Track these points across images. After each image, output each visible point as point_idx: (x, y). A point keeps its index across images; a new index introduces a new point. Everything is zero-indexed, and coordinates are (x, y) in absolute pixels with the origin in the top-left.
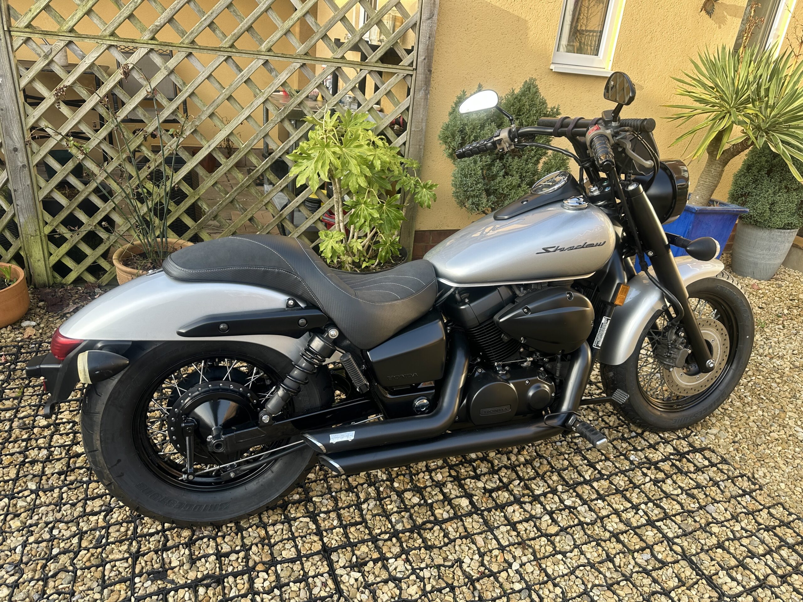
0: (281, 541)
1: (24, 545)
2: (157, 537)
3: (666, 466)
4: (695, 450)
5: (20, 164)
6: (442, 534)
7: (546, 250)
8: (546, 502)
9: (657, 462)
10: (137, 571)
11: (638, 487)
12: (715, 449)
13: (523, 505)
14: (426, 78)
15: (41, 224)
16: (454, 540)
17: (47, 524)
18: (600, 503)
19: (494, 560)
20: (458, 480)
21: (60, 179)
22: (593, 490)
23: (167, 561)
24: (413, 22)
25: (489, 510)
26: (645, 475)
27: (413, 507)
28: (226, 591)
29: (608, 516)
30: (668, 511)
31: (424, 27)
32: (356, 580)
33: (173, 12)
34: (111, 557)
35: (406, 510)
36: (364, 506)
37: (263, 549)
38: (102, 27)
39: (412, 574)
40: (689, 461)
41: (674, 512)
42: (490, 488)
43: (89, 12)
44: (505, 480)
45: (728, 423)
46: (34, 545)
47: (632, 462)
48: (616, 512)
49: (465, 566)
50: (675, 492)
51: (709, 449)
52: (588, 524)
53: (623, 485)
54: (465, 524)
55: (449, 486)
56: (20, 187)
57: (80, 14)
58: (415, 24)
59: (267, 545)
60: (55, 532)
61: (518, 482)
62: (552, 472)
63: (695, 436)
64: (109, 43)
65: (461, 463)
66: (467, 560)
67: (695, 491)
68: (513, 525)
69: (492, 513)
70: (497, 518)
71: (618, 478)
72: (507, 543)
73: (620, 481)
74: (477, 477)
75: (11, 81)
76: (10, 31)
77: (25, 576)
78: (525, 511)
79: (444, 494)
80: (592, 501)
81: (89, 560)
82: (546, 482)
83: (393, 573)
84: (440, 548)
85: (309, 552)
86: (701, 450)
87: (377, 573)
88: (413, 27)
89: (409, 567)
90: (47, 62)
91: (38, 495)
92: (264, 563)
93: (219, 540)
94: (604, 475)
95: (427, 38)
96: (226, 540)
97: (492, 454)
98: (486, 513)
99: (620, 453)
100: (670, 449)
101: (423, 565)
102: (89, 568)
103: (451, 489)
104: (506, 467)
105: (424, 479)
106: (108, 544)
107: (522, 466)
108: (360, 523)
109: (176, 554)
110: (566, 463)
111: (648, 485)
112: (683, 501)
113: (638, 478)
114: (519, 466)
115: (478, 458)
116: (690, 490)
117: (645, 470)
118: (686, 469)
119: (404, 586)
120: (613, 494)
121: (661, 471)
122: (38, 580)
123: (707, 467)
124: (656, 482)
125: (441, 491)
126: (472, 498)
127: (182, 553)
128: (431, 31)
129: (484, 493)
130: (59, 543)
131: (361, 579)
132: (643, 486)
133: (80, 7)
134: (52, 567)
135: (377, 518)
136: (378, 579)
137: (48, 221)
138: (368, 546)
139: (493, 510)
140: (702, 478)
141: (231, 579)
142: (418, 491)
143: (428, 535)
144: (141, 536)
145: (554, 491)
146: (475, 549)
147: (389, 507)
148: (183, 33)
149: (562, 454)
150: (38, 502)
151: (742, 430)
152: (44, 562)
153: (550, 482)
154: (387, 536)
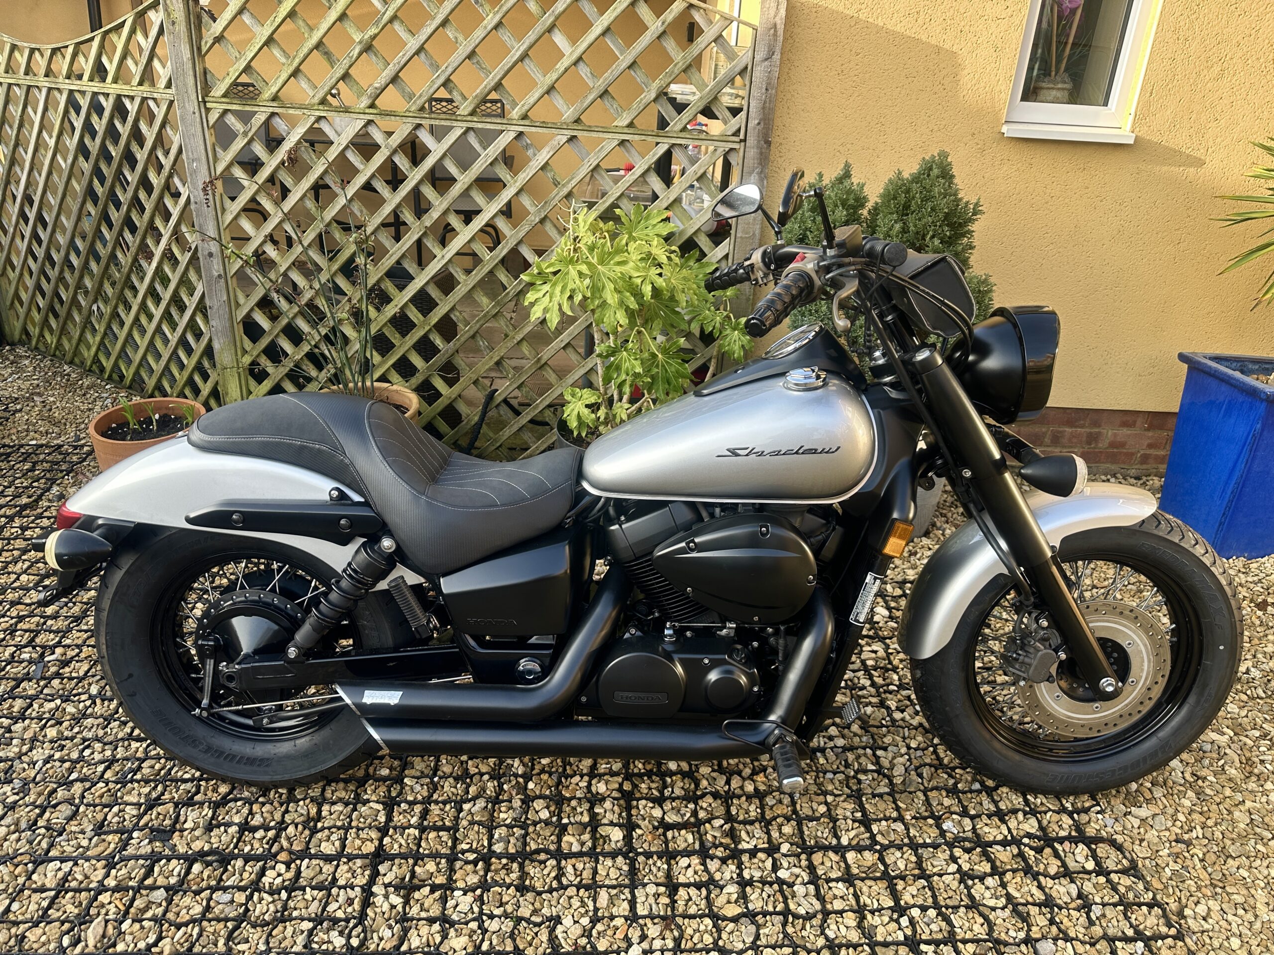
0: (329, 828)
1: (46, 762)
2: (188, 786)
3: (1003, 855)
4: (1080, 837)
5: (216, 274)
6: (553, 874)
7: (734, 453)
8: (748, 865)
9: (990, 844)
10: (142, 823)
11: (928, 878)
12: (1126, 845)
13: (708, 861)
14: (761, 153)
15: (239, 353)
16: (565, 888)
17: (84, 740)
18: (840, 888)
19: (610, 932)
20: (627, 799)
21: (261, 295)
22: (842, 864)
23: (182, 819)
24: (741, 66)
25: (648, 855)
26: (954, 859)
27: (535, 824)
28: (224, 877)
29: (841, 913)
30: (958, 930)
31: (759, 73)
32: (393, 907)
33: (398, 67)
34: (126, 798)
35: (524, 826)
36: (466, 807)
37: (301, 833)
38: (311, 93)
39: (474, 920)
40: (1056, 855)
41: (969, 935)
42: (670, 821)
43: (296, 73)
44: (702, 814)
45: (1187, 803)
46: (58, 764)
47: (943, 833)
48: (860, 911)
49: (559, 929)
50: (992, 903)
51: (1113, 843)
52: (796, 916)
53: (902, 867)
54: (599, 867)
55: (608, 804)
56: (216, 305)
57: (284, 76)
58: (746, 68)
59: (310, 829)
60: (87, 753)
61: (722, 822)
62: (788, 819)
63: (1098, 813)
64: (318, 113)
65: (649, 774)
66: (567, 921)
67: (1034, 910)
68: (672, 888)
69: (651, 861)
70: (654, 869)
71: (898, 854)
72: (646, 912)
73: (899, 861)
74: (659, 801)
75: (206, 167)
76: (205, 102)
77: (27, 798)
78: (706, 870)
79: (593, 816)
80: (829, 880)
81: (101, 796)
82: (768, 833)
83: (449, 912)
84: (539, 894)
85: (355, 852)
86: (1091, 842)
87: (426, 905)
88: (743, 72)
89: (476, 909)
90: (246, 140)
91: (94, 703)
92: (291, 852)
93: (255, 807)
94: (877, 843)
95: (764, 91)
96: (264, 810)
97: (705, 770)
98: (641, 859)
99: (932, 813)
100: (1031, 826)
101: (497, 912)
102: (95, 806)
103: (608, 811)
104: (716, 795)
105: (577, 785)
106: (132, 781)
107: (744, 798)
108: (447, 829)
109: (196, 813)
110: (822, 809)
111: (947, 879)
112: (998, 922)
113: (938, 861)
114: (739, 797)
115: (680, 772)
116: (1025, 905)
117: (957, 852)
118: (1042, 866)
119: (452, 933)
120: (875, 879)
121: (989, 859)
122: (36, 807)
123: (1089, 873)
124: (964, 876)
125: (591, 810)
126: (634, 830)
127: (204, 813)
128: (769, 78)
129: (656, 828)
130: (82, 767)
131: (400, 908)
132: (936, 878)
133: (285, 68)
134: (61, 794)
135: (476, 828)
136: (423, 915)
137: (248, 349)
138: (438, 864)
139: (655, 857)
140: (1062, 890)
141: (239, 863)
142: (558, 801)
143: (531, 870)
144: (172, 781)
145: (772, 849)
146: (591, 908)
147: (502, 816)
148: (410, 96)
149: (825, 793)
150: (89, 711)
151: (1210, 823)
152: (55, 786)
153: (775, 834)
154: (471, 857)
